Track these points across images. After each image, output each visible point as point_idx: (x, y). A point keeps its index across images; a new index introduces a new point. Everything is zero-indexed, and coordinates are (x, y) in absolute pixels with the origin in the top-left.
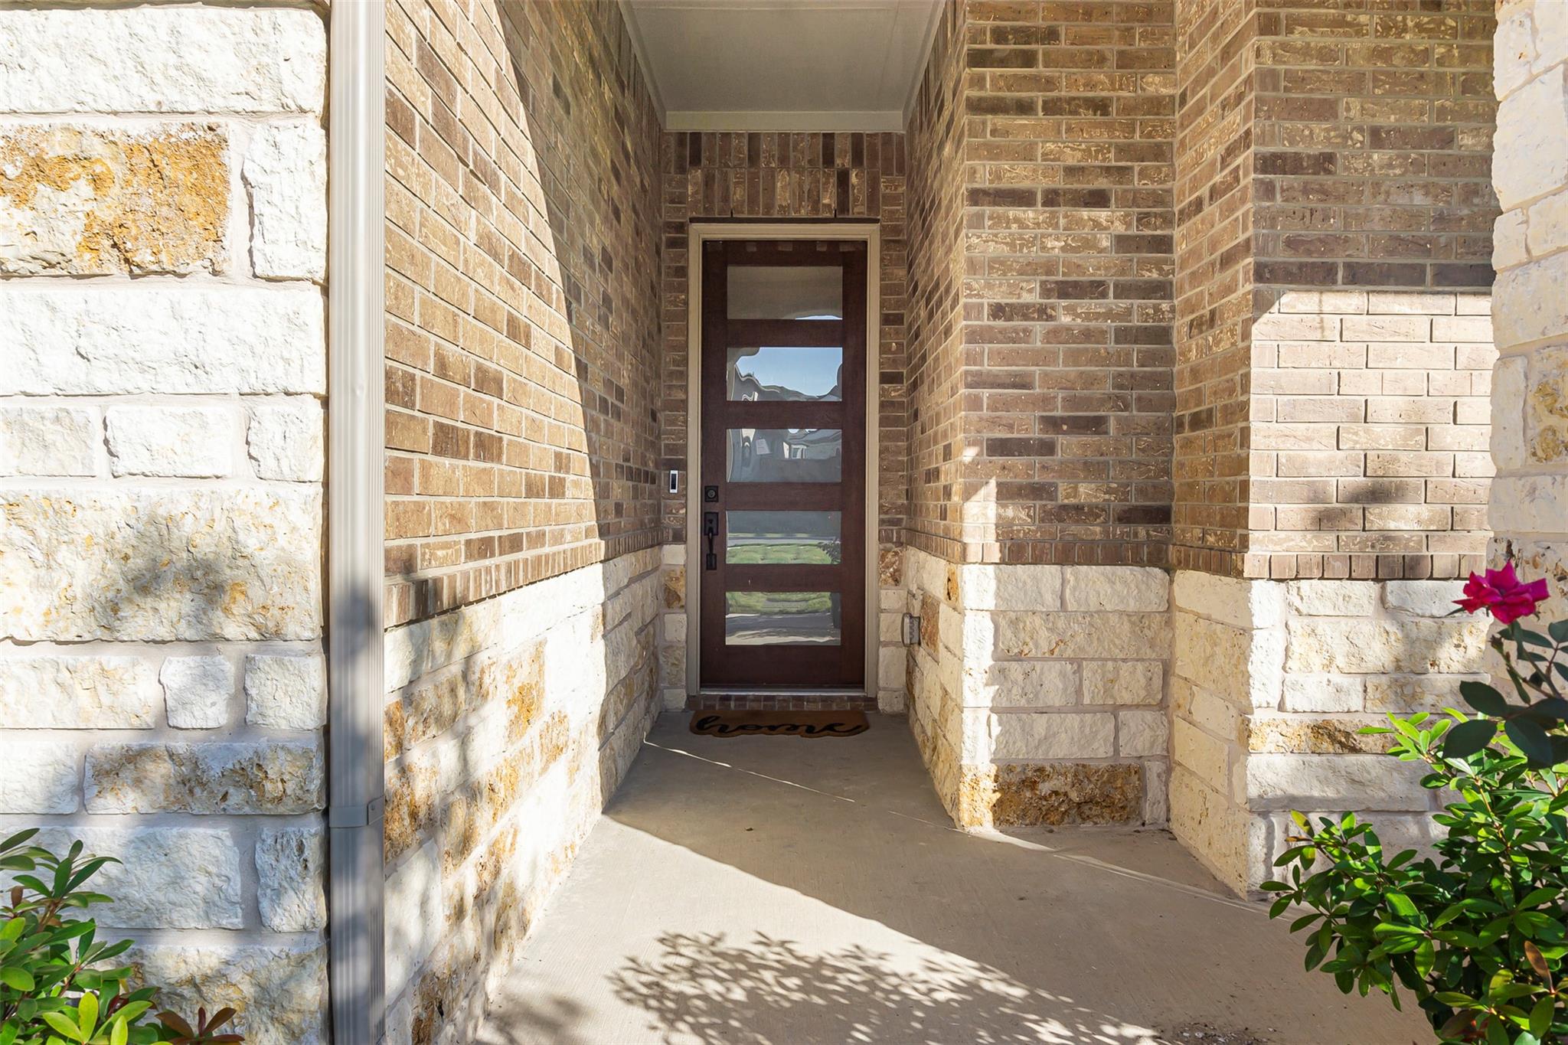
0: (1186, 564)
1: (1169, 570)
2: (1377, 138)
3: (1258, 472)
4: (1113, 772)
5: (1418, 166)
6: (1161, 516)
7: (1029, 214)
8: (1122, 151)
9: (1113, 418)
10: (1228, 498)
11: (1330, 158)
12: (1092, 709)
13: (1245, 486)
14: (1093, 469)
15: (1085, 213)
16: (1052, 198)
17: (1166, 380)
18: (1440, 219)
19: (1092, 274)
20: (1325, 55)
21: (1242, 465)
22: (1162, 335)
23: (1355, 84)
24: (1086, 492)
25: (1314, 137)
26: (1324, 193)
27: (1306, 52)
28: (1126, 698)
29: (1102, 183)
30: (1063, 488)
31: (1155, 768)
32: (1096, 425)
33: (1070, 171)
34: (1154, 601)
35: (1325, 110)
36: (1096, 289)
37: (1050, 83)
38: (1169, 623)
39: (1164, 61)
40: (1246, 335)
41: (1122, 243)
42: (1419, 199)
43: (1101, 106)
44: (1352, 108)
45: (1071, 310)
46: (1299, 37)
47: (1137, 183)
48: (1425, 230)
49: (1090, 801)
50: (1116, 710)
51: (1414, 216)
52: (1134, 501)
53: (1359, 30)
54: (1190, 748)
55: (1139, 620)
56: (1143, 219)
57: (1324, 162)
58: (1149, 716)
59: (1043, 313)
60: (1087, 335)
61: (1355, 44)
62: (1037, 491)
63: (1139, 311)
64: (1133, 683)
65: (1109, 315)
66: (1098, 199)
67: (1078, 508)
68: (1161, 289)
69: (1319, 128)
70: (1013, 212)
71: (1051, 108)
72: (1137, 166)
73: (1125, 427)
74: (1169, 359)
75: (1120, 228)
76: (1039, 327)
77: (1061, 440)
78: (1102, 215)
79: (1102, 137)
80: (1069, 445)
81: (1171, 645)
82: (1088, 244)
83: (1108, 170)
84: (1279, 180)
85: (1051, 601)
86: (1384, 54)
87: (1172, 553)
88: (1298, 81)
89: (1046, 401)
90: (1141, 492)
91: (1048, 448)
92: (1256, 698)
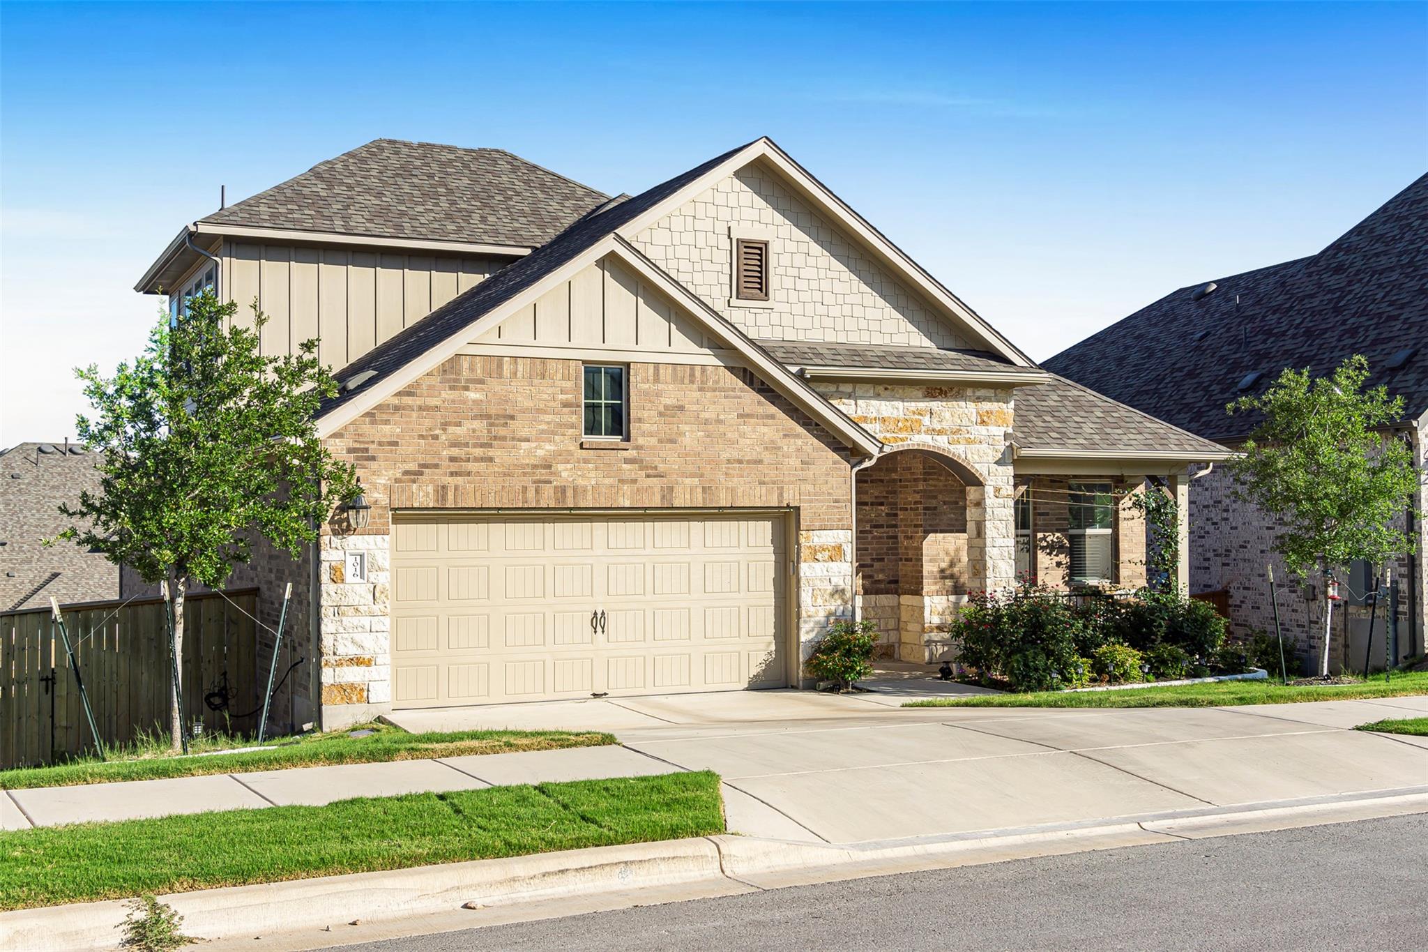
0: (903, 594)
1: (899, 596)
2: (945, 503)
3: (925, 573)
4: (888, 646)
5: (952, 509)
6: (896, 582)
7: (867, 508)
8: (887, 492)
9: (886, 557)
10: (917, 578)
11: (936, 507)
12: (883, 631)
13: (922, 576)
14: (882, 571)
15: (880, 508)
16: (872, 504)
17: (896, 549)
18: (956, 520)
19: (881, 523)
20: (935, 486)
21: (922, 572)
22: (896, 537)
23: (940, 492)
24: (881, 576)
25: (933, 503)
26: (935, 514)
27: (931, 486)
28: (890, 628)
29: (882, 500)
30: (876, 576)
31: (897, 645)
32: (882, 560)
33: (876, 497)
34: (896, 604)
35: (935, 497)
36: (881, 526)
37: (871, 476)
38: (899, 608)
39: (895, 470)
40: (922, 544)
41: (888, 515)
42: (952, 516)
43: (882, 481)
44: (940, 497)
45: (877, 532)
46: (931, 482)
47: (890, 500)
48: (954, 522)
49: (883, 654)
50: (888, 631)
51: (951, 519)
52: (891, 578)
53: (941, 481)
54: (906, 637)
55: (892, 608)
56: (891, 509)
57: (935, 508)
58: (895, 632)
59: (871, 532)
60: (881, 538)
61: (941, 484)
62: (870, 577)
63: (891, 531)
64: (892, 624)
65: (884, 533)
66: (882, 504)
67: (879, 581)
68: (895, 526)
69: (934, 501)
70: (864, 507)
71: (872, 482)
72: (890, 496)
73: (889, 560)
74: (897, 543)
75: (886, 511)
76: (870, 536)
77: (875, 564)
78: (883, 508)
79: (882, 488)
80: (877, 565)
81: (900, 614)
82: (880, 515)
83: (884, 497)
84: (927, 512)
85: (873, 604)
86: (946, 486)
87: (900, 591)
88: (930, 491)
89: (872, 554)
90: (892, 576)
91: (872, 566)
92: (926, 621)
